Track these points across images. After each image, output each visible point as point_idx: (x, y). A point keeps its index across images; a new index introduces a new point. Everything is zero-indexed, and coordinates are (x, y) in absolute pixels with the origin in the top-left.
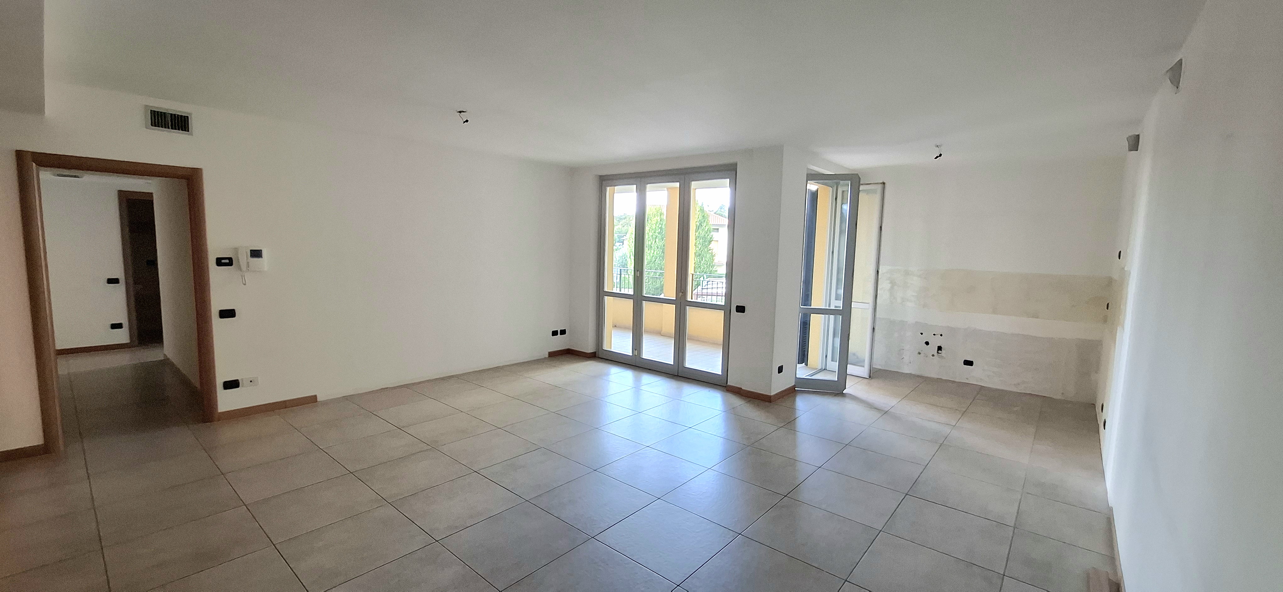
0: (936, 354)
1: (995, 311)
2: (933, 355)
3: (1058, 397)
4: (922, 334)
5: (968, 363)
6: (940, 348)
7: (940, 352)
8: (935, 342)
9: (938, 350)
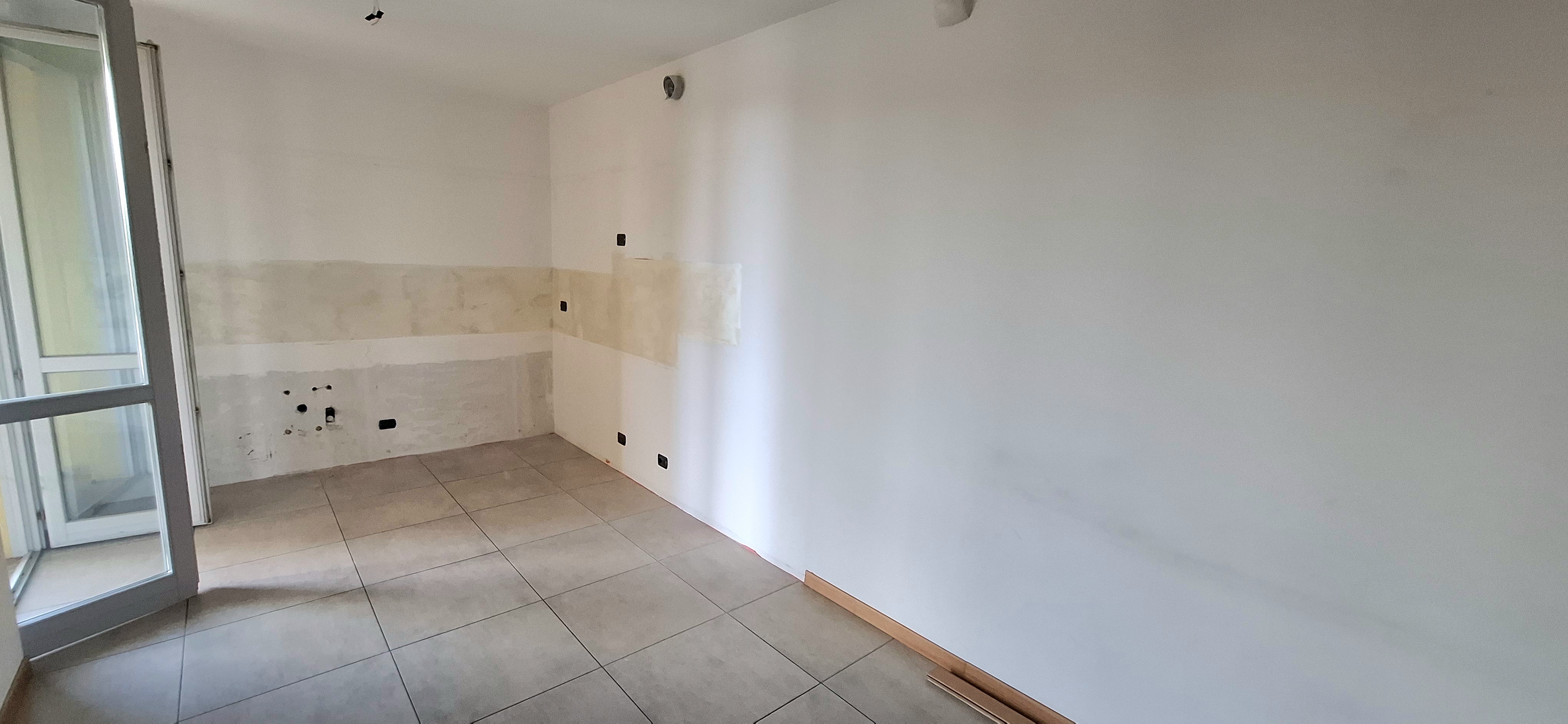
0: (323, 424)
1: (416, 330)
2: (319, 429)
3: (517, 436)
4: (287, 393)
5: (386, 424)
6: (330, 412)
7: (330, 418)
8: (317, 405)
9: (327, 415)
